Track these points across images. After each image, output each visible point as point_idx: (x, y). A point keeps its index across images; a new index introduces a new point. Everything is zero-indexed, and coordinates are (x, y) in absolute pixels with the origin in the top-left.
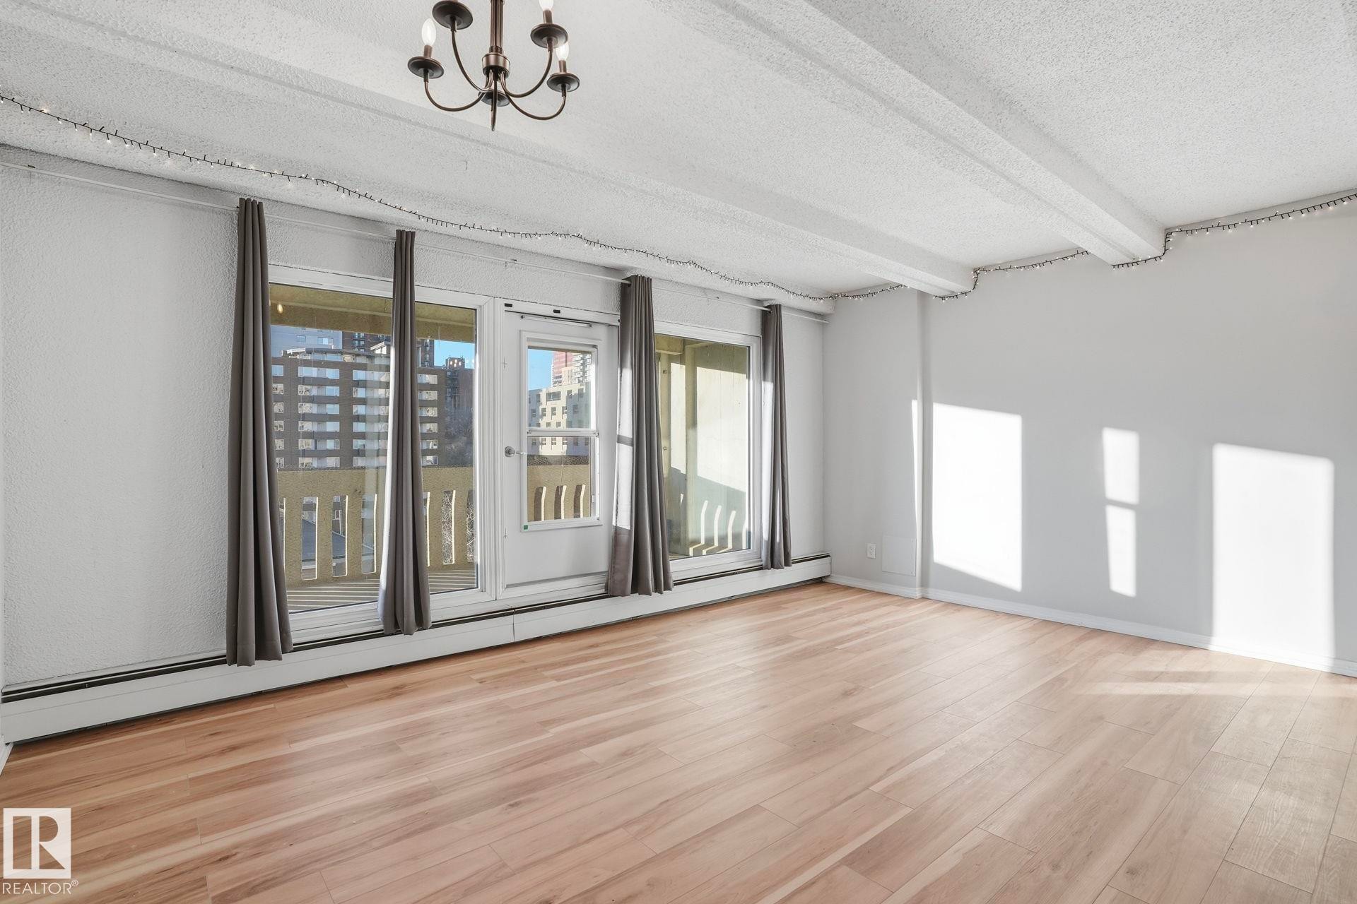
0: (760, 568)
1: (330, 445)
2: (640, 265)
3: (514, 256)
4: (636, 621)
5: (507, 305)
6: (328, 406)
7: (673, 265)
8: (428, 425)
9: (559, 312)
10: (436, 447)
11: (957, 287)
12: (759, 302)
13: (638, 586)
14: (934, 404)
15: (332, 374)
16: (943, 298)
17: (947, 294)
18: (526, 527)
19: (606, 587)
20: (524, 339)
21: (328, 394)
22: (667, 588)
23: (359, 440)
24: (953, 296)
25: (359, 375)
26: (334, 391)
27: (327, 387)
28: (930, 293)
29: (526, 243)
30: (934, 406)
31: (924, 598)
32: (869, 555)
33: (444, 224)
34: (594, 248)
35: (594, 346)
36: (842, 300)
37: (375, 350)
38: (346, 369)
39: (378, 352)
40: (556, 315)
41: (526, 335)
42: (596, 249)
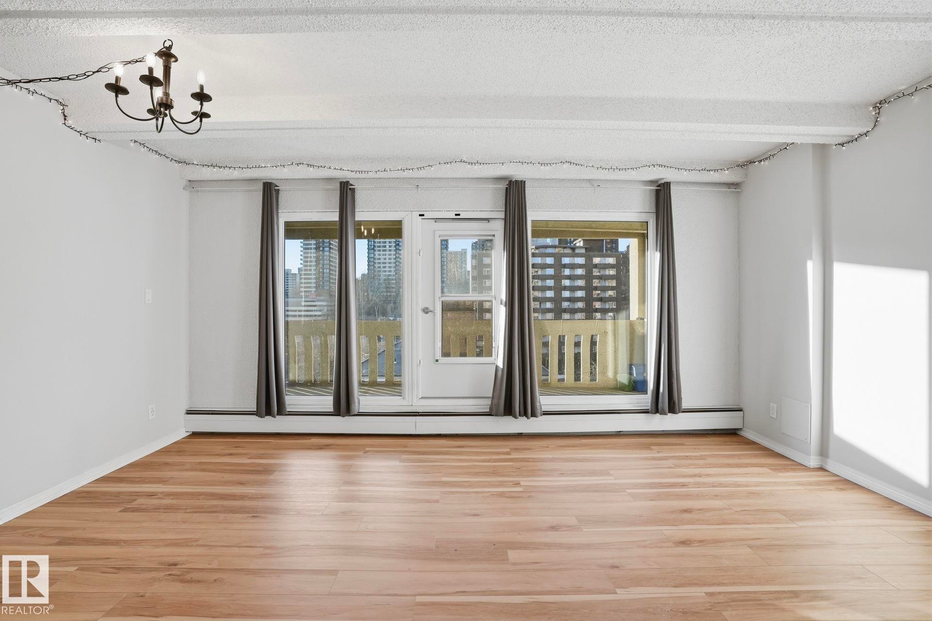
0: (646, 412)
1: (549, 305)
2: (517, 173)
3: (417, 184)
4: (520, 436)
5: (420, 215)
6: (548, 281)
7: (548, 167)
8: (609, 292)
9: (459, 215)
10: (615, 307)
11: (855, 131)
12: (652, 182)
13: (508, 411)
14: (834, 262)
15: (550, 261)
16: (842, 145)
17: (845, 140)
18: (437, 361)
19: (491, 408)
20: (437, 236)
21: (547, 273)
22: (534, 415)
23: (566, 302)
24: (853, 140)
25: (566, 260)
26: (550, 272)
27: (547, 269)
28: (828, 143)
29: (422, 174)
30: (834, 264)
31: (822, 469)
32: (771, 415)
33: (366, 172)
34: (476, 167)
35: (494, 236)
36: (751, 167)
37: (576, 243)
38: (558, 257)
39: (578, 245)
40: (458, 218)
41: (438, 233)
42: (477, 167)
